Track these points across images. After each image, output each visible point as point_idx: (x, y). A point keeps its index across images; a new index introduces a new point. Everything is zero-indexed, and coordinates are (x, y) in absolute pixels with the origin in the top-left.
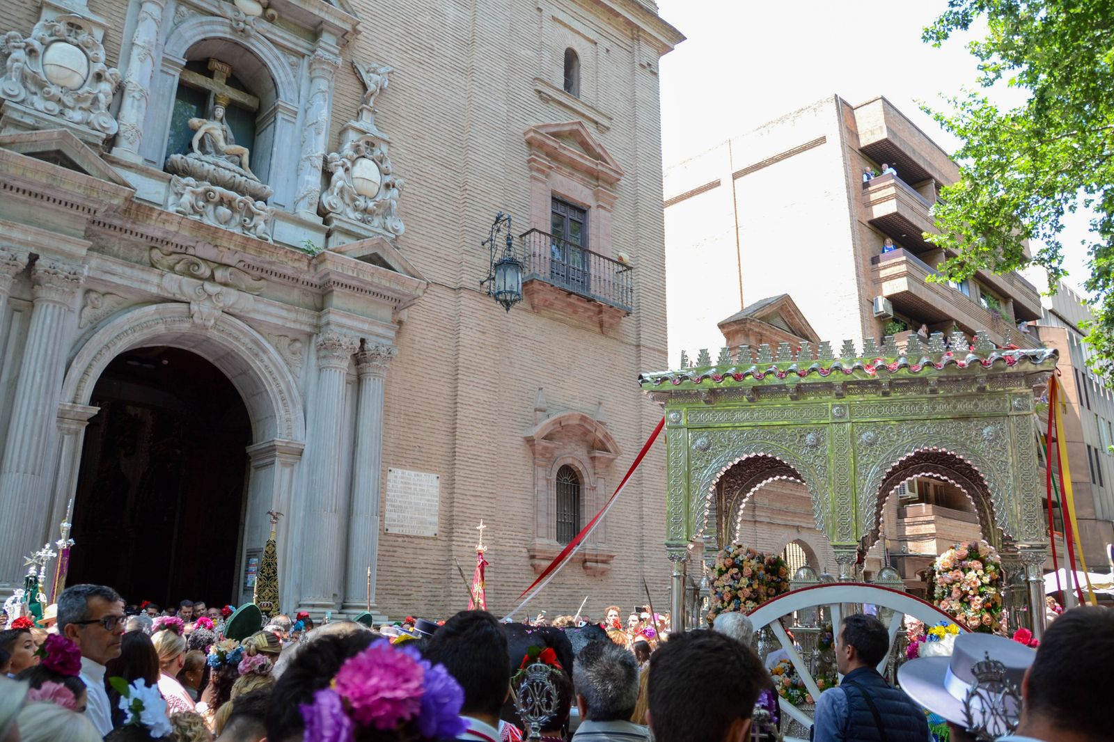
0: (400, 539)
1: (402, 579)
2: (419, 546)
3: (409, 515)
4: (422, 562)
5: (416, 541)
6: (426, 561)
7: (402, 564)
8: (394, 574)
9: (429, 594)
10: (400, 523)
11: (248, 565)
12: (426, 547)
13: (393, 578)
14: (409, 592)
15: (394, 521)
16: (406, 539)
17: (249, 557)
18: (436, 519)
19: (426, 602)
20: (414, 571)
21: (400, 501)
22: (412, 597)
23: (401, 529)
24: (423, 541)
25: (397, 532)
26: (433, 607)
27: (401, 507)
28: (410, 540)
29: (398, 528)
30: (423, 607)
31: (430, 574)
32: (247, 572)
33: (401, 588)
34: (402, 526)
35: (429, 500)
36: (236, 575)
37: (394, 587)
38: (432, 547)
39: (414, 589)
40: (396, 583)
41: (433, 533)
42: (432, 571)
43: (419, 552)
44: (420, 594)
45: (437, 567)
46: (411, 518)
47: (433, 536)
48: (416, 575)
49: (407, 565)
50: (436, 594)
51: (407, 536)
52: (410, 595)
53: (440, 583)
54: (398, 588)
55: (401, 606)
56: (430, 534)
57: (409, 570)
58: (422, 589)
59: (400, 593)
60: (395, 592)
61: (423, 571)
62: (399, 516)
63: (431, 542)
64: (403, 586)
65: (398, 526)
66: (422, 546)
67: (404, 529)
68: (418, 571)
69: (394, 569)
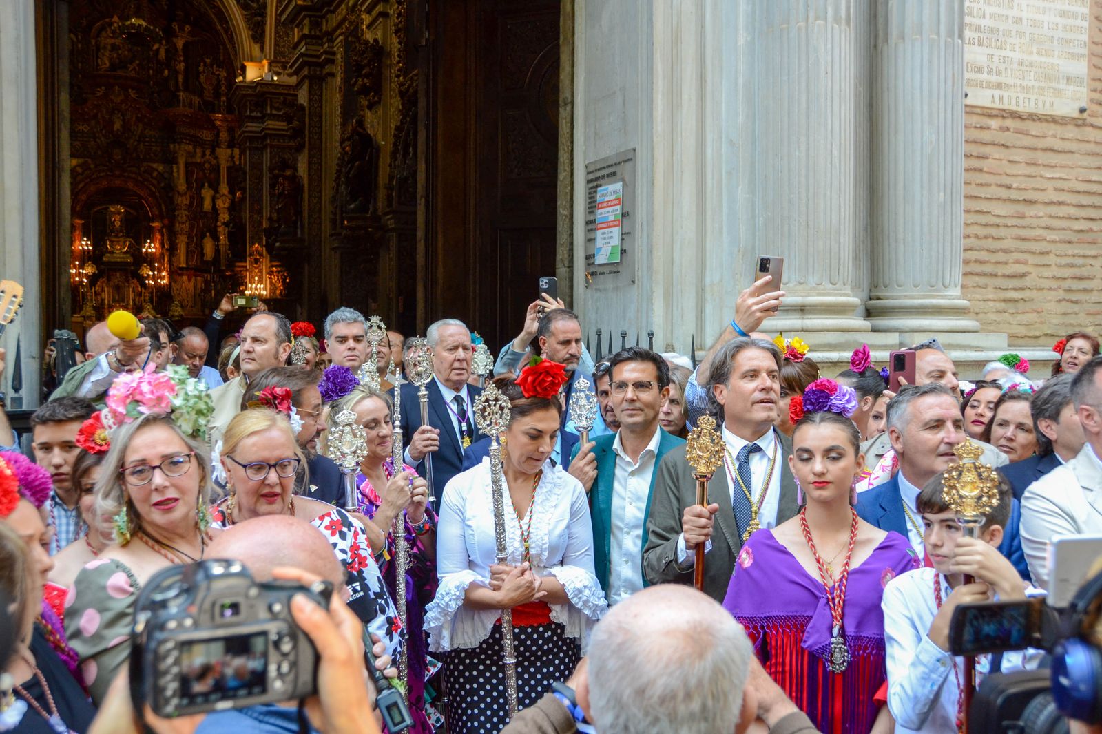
0: (994, 123)
1: (1002, 232)
2: (1041, 144)
3: (1016, 56)
4: (1050, 185)
5: (1035, 128)
6: (1059, 184)
7: (1004, 193)
8: (983, 219)
9: (1068, 272)
10: (994, 79)
11: (592, 206)
12: (1058, 145)
13: (981, 232)
14: (1021, 269)
15: (980, 70)
16: (1009, 123)
17: (594, 184)
18: (1081, 68)
19: (1061, 294)
20: (1030, 211)
21: (992, 16)
22: (1027, 282)
23: (997, 93)
24: (1052, 129)
25: (988, 104)
26: (1076, 308)
27: (995, 31)
28: (1017, 124)
29: (989, 92)
30: (1052, 306)
31: (1069, 218)
32: (591, 224)
33: (1001, 257)
34: (999, 86)
35: (1064, 14)
36: (562, 238)
37: (983, 255)
38: (1073, 146)
39: (1032, 259)
40: (990, 244)
41: (1076, 106)
42: (1073, 211)
43: (1042, 158)
44: (1047, 273)
45: (1085, 200)
46: (1021, 63)
47: (1076, 114)
48: (1035, 222)
49: (1014, 195)
50: (1084, 272)
51: (1014, 115)
52: (1023, 276)
53: (1094, 243)
54: (994, 258)
55: (1002, 305)
56: (1067, 107)
57: (1021, 208)
58: (1051, 259)
59: (1000, 270)
60: (988, 268)
61: (1053, 210)
62: (990, 56)
63: (1071, 132)
64: (1005, 251)
65: (989, 86)
66: (1049, 142)
67: (1005, 94)
68: (1040, 211)
69: (984, 206)
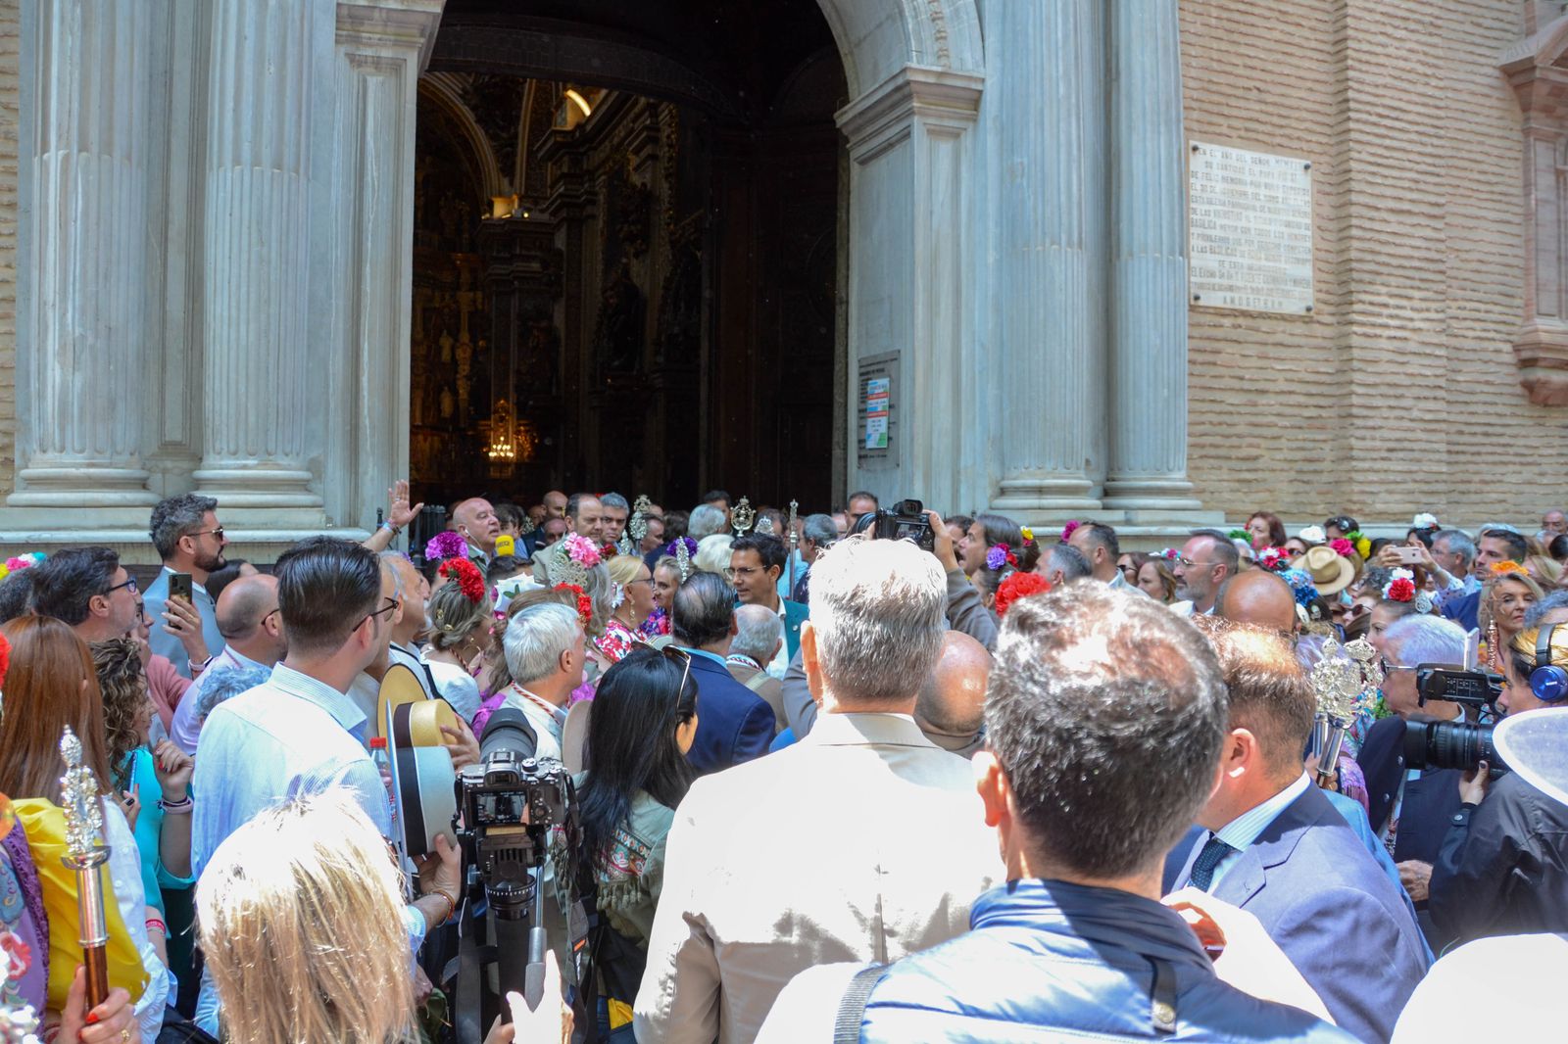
0: (1227, 322)
1: (1236, 419)
2: (1271, 339)
3: (1246, 261)
4: (1280, 376)
5: (1265, 325)
6: (1289, 375)
7: (1237, 384)
8: (1217, 407)
9: (1299, 455)
10: (1225, 282)
11: (864, 396)
12: (1288, 340)
13: (1215, 419)
14: (1254, 452)
15: (1212, 275)
16: (1241, 321)
17: (866, 376)
18: (1307, 271)
19: (1293, 475)
20: (1262, 400)
21: (1223, 227)
22: (1260, 464)
23: (1229, 295)
24: (1281, 326)
25: (1220, 304)
26: (1307, 488)
27: (1225, 240)
28: (1248, 322)
29: (1221, 294)
30: (1285, 486)
31: (1299, 406)
32: (863, 412)
33: (1235, 441)
34: (1231, 288)
35: (1288, 224)
36: (837, 423)
37: (1218, 440)
38: (1302, 341)
39: (1263, 443)
40: (1224, 430)
41: (1304, 305)
42: (1302, 399)
43: (1273, 352)
44: (1279, 456)
45: (1314, 389)
46: (1250, 268)
47: (1303, 313)
48: (1267, 409)
49: (1246, 385)
50: (1314, 454)
51: (1245, 314)
52: (1256, 458)
53: (1322, 428)
54: (1228, 442)
55: (1237, 485)
56: (1294, 306)
57: (1253, 397)
58: (1283, 443)
59: (1234, 453)
60: (1222, 452)
61: (1284, 399)
62: (1222, 262)
63: (1299, 328)
64: (1239, 436)
65: (1221, 288)
66: (1279, 338)
67: (1236, 296)
68: (1272, 399)
69: (1217, 396)
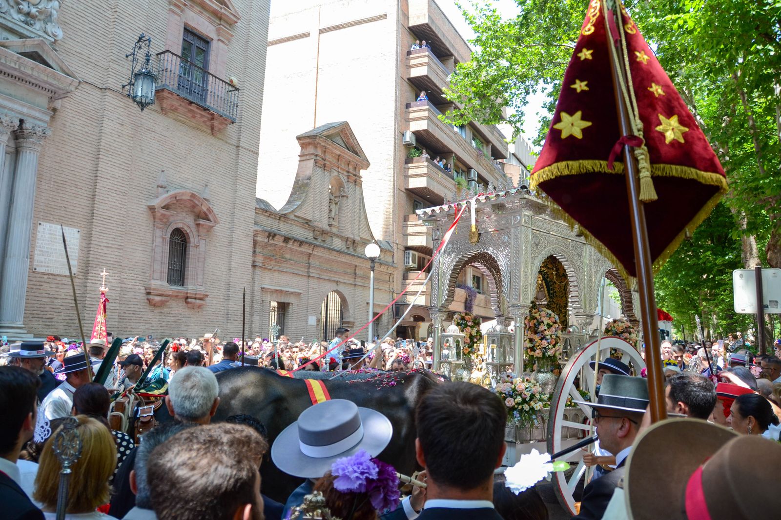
0: (46, 277)
1: (46, 306)
2: (60, 282)
3: (54, 259)
4: (63, 294)
5: (59, 278)
6: (66, 294)
7: (47, 295)
8: (39, 302)
9: (67, 318)
10: (46, 265)
12: (66, 283)
13: (38, 306)
14: (51, 316)
15: (42, 262)
16: (50, 276)
18: (75, 262)
19: (65, 324)
20: (56, 301)
21: (47, 248)
22: (53, 320)
23: (47, 268)
24: (65, 278)
25: (43, 271)
26: (70, 328)
27: (48, 252)
28: (54, 277)
29: (44, 268)
30: (62, 327)
33: (45, 313)
37: (39, 312)
39: (55, 314)
40: (42, 309)
43: (60, 286)
44: (60, 318)
46: (55, 261)
48: (57, 304)
49: (50, 296)
50: (73, 318)
51: (52, 274)
52: (52, 318)
54: (42, 313)
55: (44, 327)
57: (53, 300)
58: (62, 314)
59: (44, 317)
60: (40, 316)
61: (64, 301)
62: (46, 259)
64: (47, 311)
65: (44, 266)
66: (63, 282)
67: (49, 269)
68: (59, 301)
69: (40, 299)
